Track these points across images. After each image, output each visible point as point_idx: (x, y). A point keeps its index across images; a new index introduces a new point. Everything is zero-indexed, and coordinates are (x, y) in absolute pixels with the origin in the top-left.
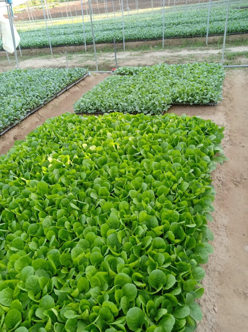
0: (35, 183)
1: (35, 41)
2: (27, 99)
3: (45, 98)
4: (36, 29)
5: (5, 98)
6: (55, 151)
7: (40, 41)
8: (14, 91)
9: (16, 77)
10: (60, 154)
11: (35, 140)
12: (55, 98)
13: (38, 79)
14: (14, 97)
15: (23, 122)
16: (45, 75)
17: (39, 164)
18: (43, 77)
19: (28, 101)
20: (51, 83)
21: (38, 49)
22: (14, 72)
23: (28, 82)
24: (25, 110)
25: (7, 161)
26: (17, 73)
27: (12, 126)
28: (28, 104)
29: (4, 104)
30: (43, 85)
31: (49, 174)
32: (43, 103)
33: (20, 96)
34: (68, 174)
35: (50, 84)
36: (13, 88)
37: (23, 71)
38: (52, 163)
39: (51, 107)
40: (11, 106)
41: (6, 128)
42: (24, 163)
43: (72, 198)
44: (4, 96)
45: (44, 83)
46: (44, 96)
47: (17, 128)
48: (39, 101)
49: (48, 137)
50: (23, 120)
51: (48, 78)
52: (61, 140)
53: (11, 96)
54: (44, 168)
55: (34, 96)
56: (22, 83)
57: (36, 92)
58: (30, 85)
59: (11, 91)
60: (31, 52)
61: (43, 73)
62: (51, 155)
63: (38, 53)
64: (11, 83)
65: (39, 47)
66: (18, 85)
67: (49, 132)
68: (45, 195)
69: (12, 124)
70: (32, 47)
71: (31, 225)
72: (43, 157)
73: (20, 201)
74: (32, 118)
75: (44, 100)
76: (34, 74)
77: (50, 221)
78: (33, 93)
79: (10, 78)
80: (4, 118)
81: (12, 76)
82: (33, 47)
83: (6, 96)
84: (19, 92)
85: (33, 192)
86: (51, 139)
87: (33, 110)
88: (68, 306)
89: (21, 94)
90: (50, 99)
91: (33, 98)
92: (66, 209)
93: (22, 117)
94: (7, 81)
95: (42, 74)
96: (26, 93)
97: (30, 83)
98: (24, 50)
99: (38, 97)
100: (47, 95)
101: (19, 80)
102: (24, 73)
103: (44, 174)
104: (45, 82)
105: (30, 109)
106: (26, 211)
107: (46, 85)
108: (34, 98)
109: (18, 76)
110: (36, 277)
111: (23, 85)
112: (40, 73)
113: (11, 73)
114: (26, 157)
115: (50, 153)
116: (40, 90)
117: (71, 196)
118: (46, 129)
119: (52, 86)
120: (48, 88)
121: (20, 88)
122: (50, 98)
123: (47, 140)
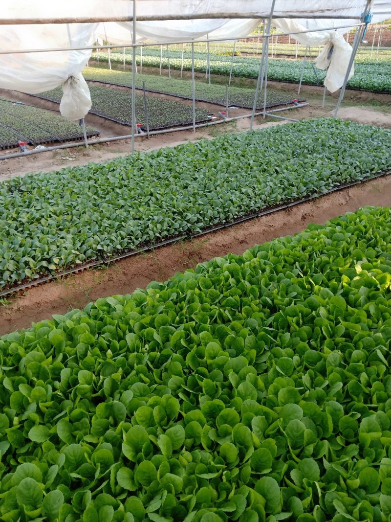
0: (328, 293)
1: (373, 80)
2: (341, 166)
3: (368, 172)
4: (378, 62)
5: (309, 156)
6: (368, 260)
7: (380, 81)
8: (323, 149)
9: (332, 130)
10: (375, 267)
11: (340, 232)
12: (381, 177)
13: (363, 141)
14: (322, 159)
15: (323, 198)
16: (376, 138)
17: (340, 269)
18: (372, 140)
19: (341, 171)
20: (383, 153)
21: (371, 94)
22: (330, 122)
23: (348, 142)
24: (333, 182)
25: (294, 247)
26: (333, 124)
27: (307, 199)
28: (339, 175)
29: (306, 166)
30: (369, 151)
31: (351, 290)
32: (361, 179)
33: (331, 160)
34: (382, 303)
35: (381, 154)
36: (323, 145)
37: (343, 123)
38: (360, 275)
39: (369, 188)
40: (315, 170)
41: (298, 199)
42: (318, 260)
43: (379, 342)
44: (308, 153)
45: (372, 150)
46: (367, 170)
47: (311, 203)
48: (357, 174)
49: (361, 235)
50: (324, 195)
51: (380, 144)
52: (381, 246)
53: (318, 156)
54: (345, 278)
55: (352, 164)
56: (338, 141)
57: (357, 160)
58: (350, 147)
59: (320, 148)
60: (359, 96)
61: (375, 134)
62: (360, 262)
63: (369, 99)
64: (323, 137)
65: (375, 90)
66: (332, 143)
67: (365, 227)
68: (340, 318)
69: (308, 196)
70: (364, 88)
71: (310, 351)
72: (348, 261)
73: (302, 309)
74: (336, 196)
75: (365, 175)
76: (360, 132)
77: (338, 359)
78: (351, 160)
79: (323, 130)
80: (301, 185)
81: (326, 126)
82: (366, 89)
83: (310, 154)
84: (330, 153)
85: (323, 306)
86: (365, 238)
87: (343, 186)
88: (338, 494)
89: (332, 157)
90: (374, 176)
91: (350, 167)
92: (367, 353)
93: (325, 191)
94: (318, 132)
95: (372, 134)
96: (340, 158)
97: (351, 143)
98: (349, 90)
99: (357, 168)
100: (372, 170)
101: (335, 136)
102: (343, 126)
103: (343, 287)
104: (375, 148)
105: (340, 182)
106: (306, 328)
107: (374, 153)
108: (351, 169)
109: (335, 129)
110: (302, 425)
111: (339, 145)
112: (369, 132)
113: (326, 122)
114: (322, 251)
115: (359, 259)
116: (363, 158)
117: (379, 337)
118: (360, 221)
119: (385, 157)
120: (377, 159)
121: (333, 147)
122: (374, 174)
123: (358, 238)
